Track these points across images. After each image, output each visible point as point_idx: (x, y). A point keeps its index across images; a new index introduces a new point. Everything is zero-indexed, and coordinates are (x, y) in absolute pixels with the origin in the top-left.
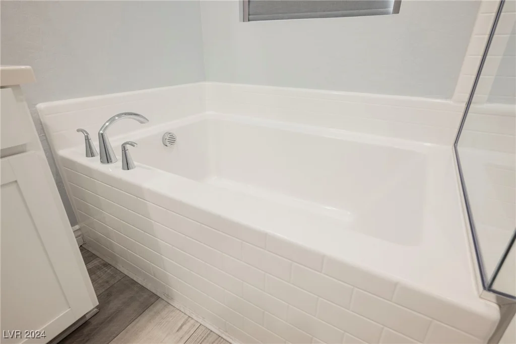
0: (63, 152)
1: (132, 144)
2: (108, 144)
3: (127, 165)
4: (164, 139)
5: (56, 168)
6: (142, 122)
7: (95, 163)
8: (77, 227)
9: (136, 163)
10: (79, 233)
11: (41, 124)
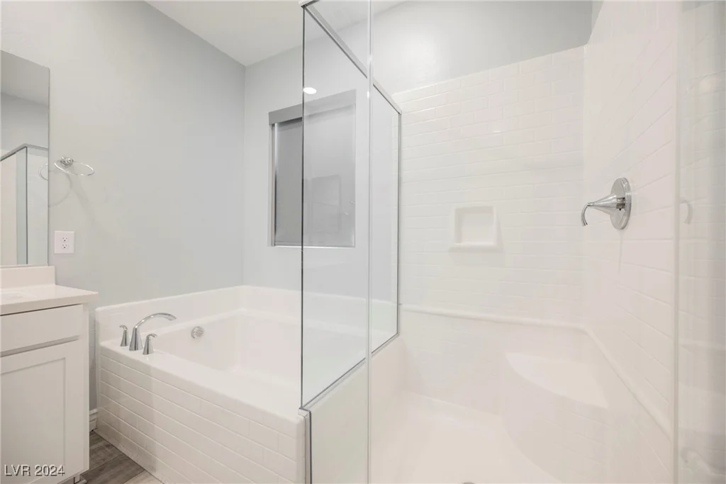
0: (104, 343)
1: (154, 336)
2: (138, 337)
3: (147, 351)
4: (193, 332)
5: (95, 356)
6: (170, 320)
7: (125, 351)
8: (95, 411)
9: (154, 350)
10: (95, 417)
11: (95, 321)
